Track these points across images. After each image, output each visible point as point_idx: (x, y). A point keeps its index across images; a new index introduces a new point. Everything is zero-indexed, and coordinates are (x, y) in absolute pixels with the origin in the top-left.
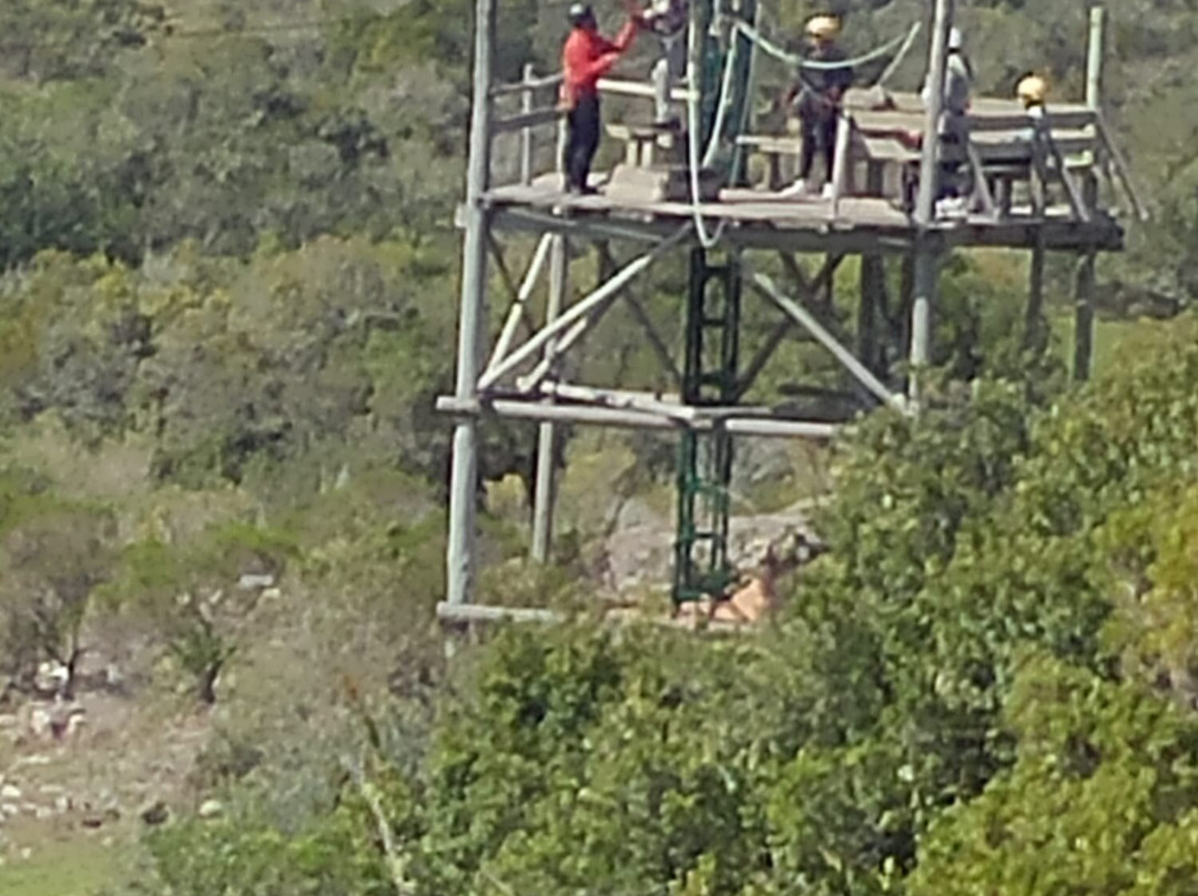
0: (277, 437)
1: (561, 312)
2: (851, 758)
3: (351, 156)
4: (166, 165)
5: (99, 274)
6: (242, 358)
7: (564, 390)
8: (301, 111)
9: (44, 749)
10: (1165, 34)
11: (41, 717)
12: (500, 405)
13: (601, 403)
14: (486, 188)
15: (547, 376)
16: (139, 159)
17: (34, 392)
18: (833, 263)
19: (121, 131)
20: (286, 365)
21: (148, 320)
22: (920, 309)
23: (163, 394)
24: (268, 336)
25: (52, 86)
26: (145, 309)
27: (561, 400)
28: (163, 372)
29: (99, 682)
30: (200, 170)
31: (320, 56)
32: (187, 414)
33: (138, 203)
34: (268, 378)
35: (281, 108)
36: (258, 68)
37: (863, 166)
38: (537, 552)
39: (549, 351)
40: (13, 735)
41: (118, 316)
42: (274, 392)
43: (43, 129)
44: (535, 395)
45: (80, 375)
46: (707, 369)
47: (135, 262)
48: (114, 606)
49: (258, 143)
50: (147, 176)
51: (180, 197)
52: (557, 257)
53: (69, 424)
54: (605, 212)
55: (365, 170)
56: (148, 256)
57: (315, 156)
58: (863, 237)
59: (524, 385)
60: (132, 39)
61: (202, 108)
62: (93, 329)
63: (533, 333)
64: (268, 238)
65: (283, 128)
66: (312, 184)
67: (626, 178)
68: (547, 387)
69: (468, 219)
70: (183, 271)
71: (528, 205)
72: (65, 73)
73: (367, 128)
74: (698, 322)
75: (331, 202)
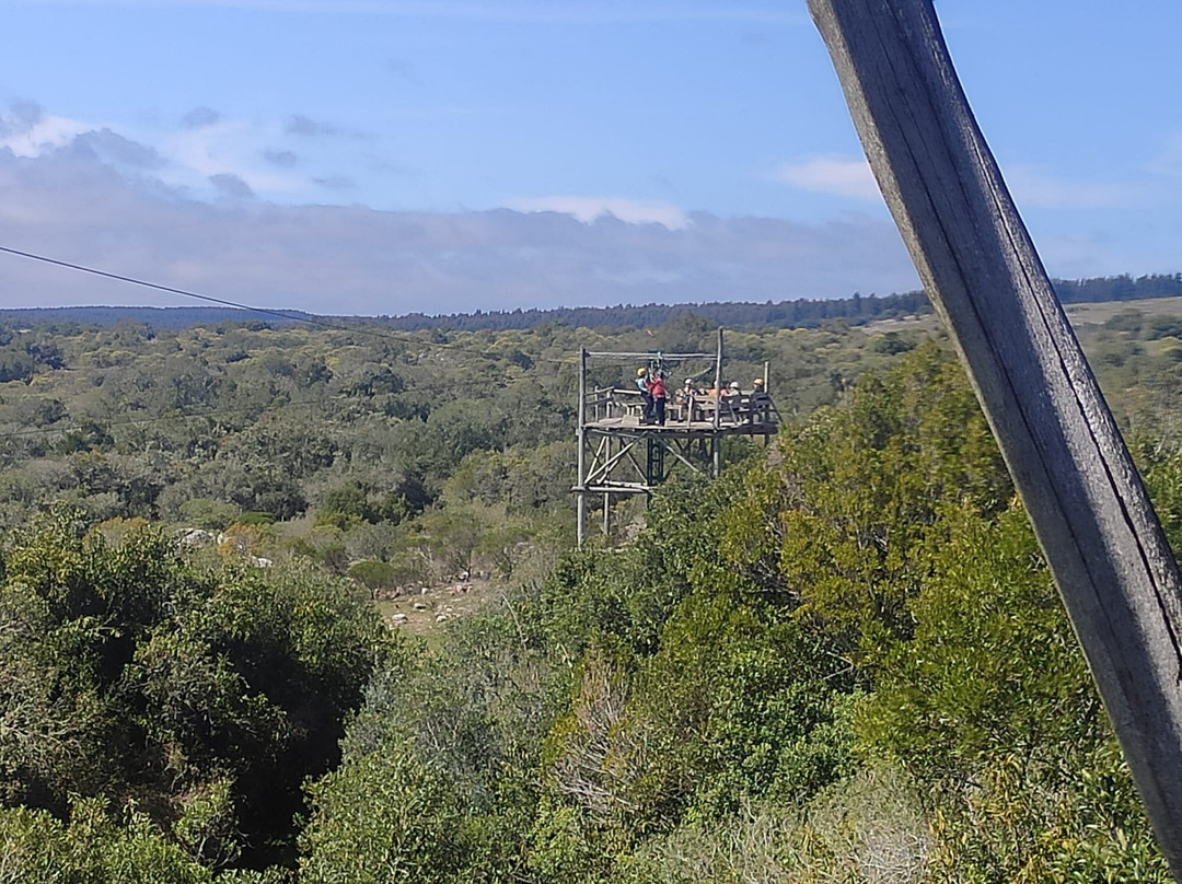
0: (545, 501)
1: (610, 458)
2: (654, 591)
3: (566, 417)
4: (511, 422)
5: (492, 455)
6: (534, 478)
7: (611, 483)
8: (551, 404)
9: (461, 596)
10: (809, 370)
11: (459, 588)
12: (591, 488)
13: (622, 486)
14: (584, 423)
15: (606, 478)
16: (504, 420)
17: (473, 491)
18: (690, 442)
19: (498, 413)
20: (547, 480)
21: (506, 468)
22: (716, 455)
23: (510, 490)
24: (541, 472)
25: (478, 401)
26: (505, 465)
27: (610, 486)
28: (511, 483)
29: (478, 576)
30: (522, 423)
31: (558, 388)
32: (518, 495)
33: (504, 433)
34: (542, 484)
35: (545, 403)
36: (538, 392)
37: (698, 412)
38: (605, 532)
39: (607, 470)
40: (451, 593)
41: (496, 467)
42: (543, 487)
43: (475, 413)
44: (602, 484)
45: (486, 485)
46: (654, 474)
47: (502, 451)
48: (480, 553)
49: (538, 415)
50: (506, 426)
51: (516, 431)
52: (607, 443)
53: (483, 499)
54: (621, 429)
55: (571, 421)
56: (505, 449)
57: (556, 417)
58: (699, 433)
59: (599, 482)
60: (503, 386)
61: (522, 405)
62: (489, 472)
63: (601, 466)
64: (542, 442)
65: (546, 410)
66: (555, 426)
67: (627, 419)
68: (606, 482)
69: (579, 433)
70: (515, 453)
71: (597, 428)
72: (483, 396)
73: (571, 408)
74: (650, 461)
75: (561, 431)
